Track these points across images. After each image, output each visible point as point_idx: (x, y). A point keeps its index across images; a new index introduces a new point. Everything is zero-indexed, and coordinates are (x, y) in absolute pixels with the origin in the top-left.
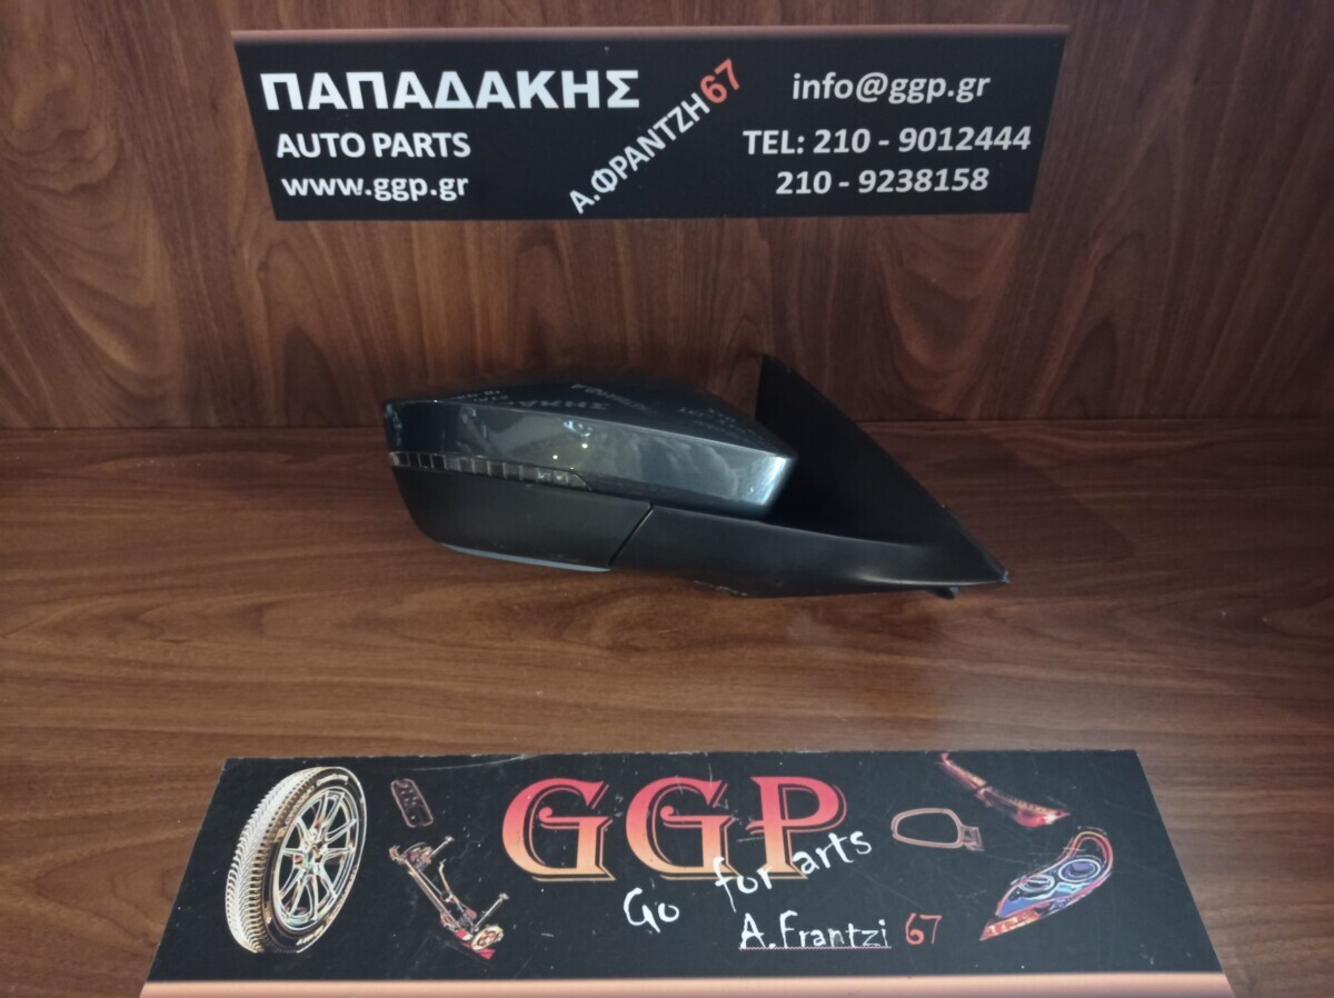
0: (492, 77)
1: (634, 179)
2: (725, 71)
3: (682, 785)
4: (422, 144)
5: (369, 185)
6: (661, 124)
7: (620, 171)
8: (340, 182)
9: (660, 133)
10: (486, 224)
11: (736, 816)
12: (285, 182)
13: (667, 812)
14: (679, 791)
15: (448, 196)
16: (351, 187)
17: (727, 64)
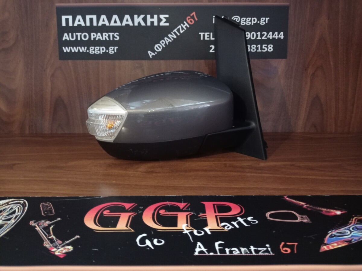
0: (127, 17)
1: (167, 47)
2: (193, 15)
3: (169, 204)
4: (105, 36)
5: (88, 49)
6: (175, 30)
7: (163, 45)
8: (80, 48)
9: (175, 33)
10: (122, 61)
11: (193, 212)
12: (64, 48)
13: (162, 212)
14: (168, 205)
15: (111, 52)
16: (83, 49)
17: (194, 13)
